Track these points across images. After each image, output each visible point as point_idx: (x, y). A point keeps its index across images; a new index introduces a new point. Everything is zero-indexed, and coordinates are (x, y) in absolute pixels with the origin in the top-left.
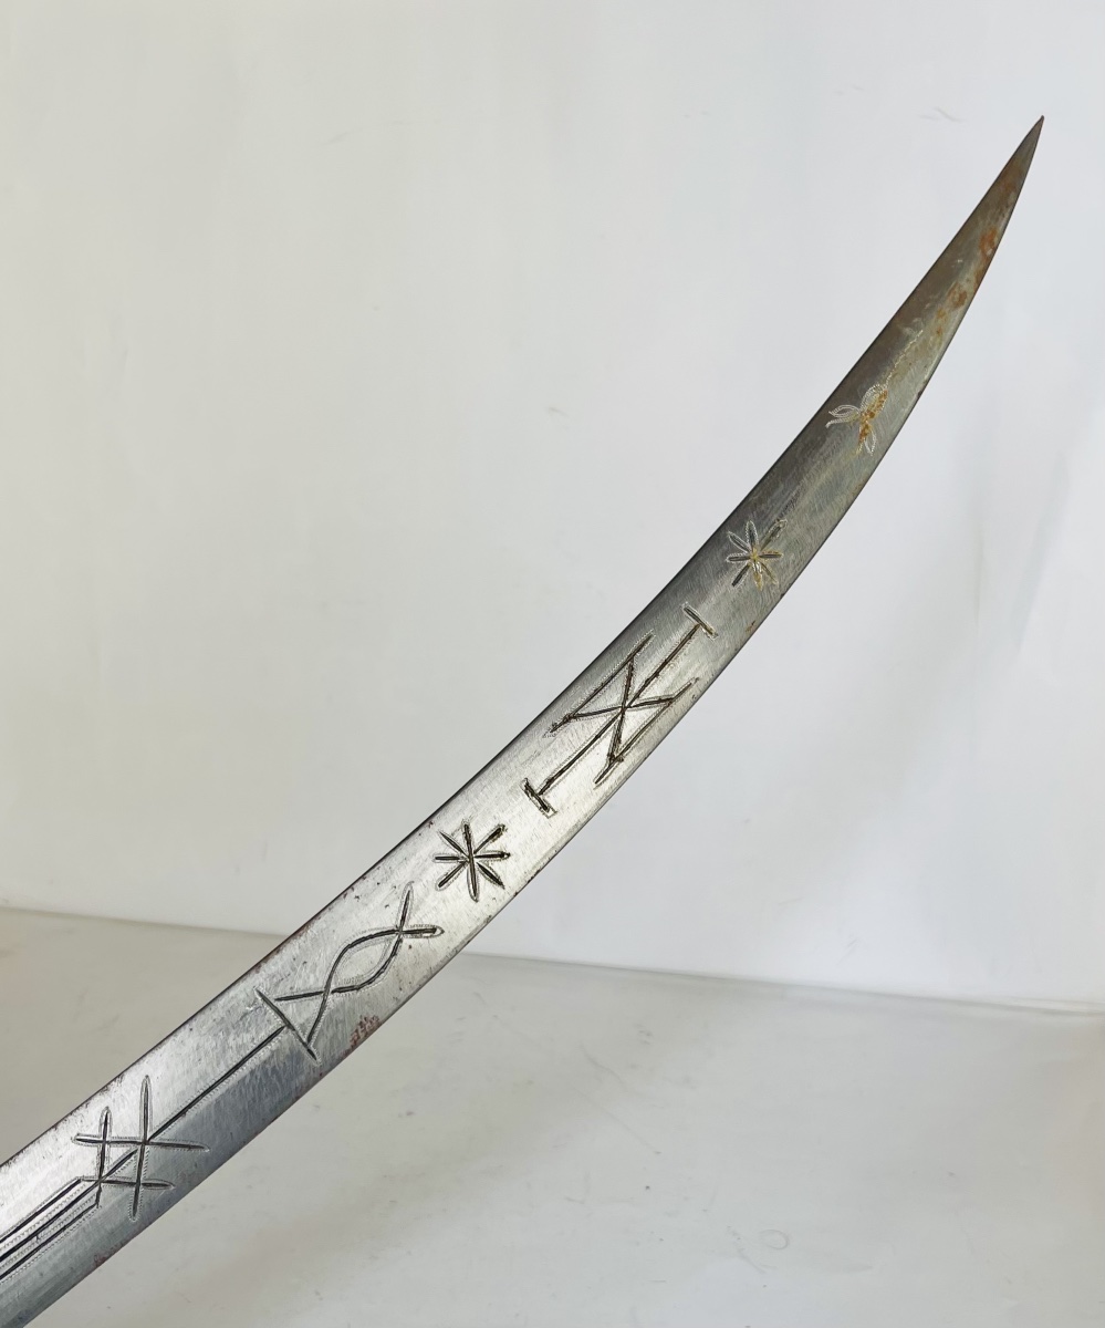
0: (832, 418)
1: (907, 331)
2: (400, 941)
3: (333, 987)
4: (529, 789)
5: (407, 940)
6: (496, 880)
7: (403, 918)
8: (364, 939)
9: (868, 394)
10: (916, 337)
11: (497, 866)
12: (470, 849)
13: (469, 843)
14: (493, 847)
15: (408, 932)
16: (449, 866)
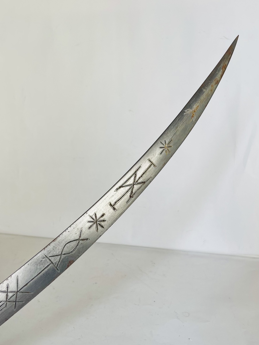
0: (185, 112)
1: (204, 90)
2: (79, 242)
3: (63, 253)
4: (111, 205)
5: (81, 242)
6: (102, 227)
7: (80, 237)
8: (71, 242)
9: (194, 106)
10: (206, 91)
11: (102, 223)
13: (96, 218)
14: (102, 219)
15: (81, 240)
16: (91, 224)
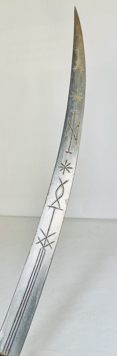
0: (74, 70)
1: (76, 50)
2: (63, 186)
3: (58, 199)
4: (67, 152)
5: (64, 185)
6: (71, 168)
7: (61, 182)
8: (58, 189)
9: (77, 63)
10: (78, 50)
11: (70, 166)
12: (64, 166)
13: (63, 165)
14: (67, 164)
15: (63, 184)
16: (63, 170)
